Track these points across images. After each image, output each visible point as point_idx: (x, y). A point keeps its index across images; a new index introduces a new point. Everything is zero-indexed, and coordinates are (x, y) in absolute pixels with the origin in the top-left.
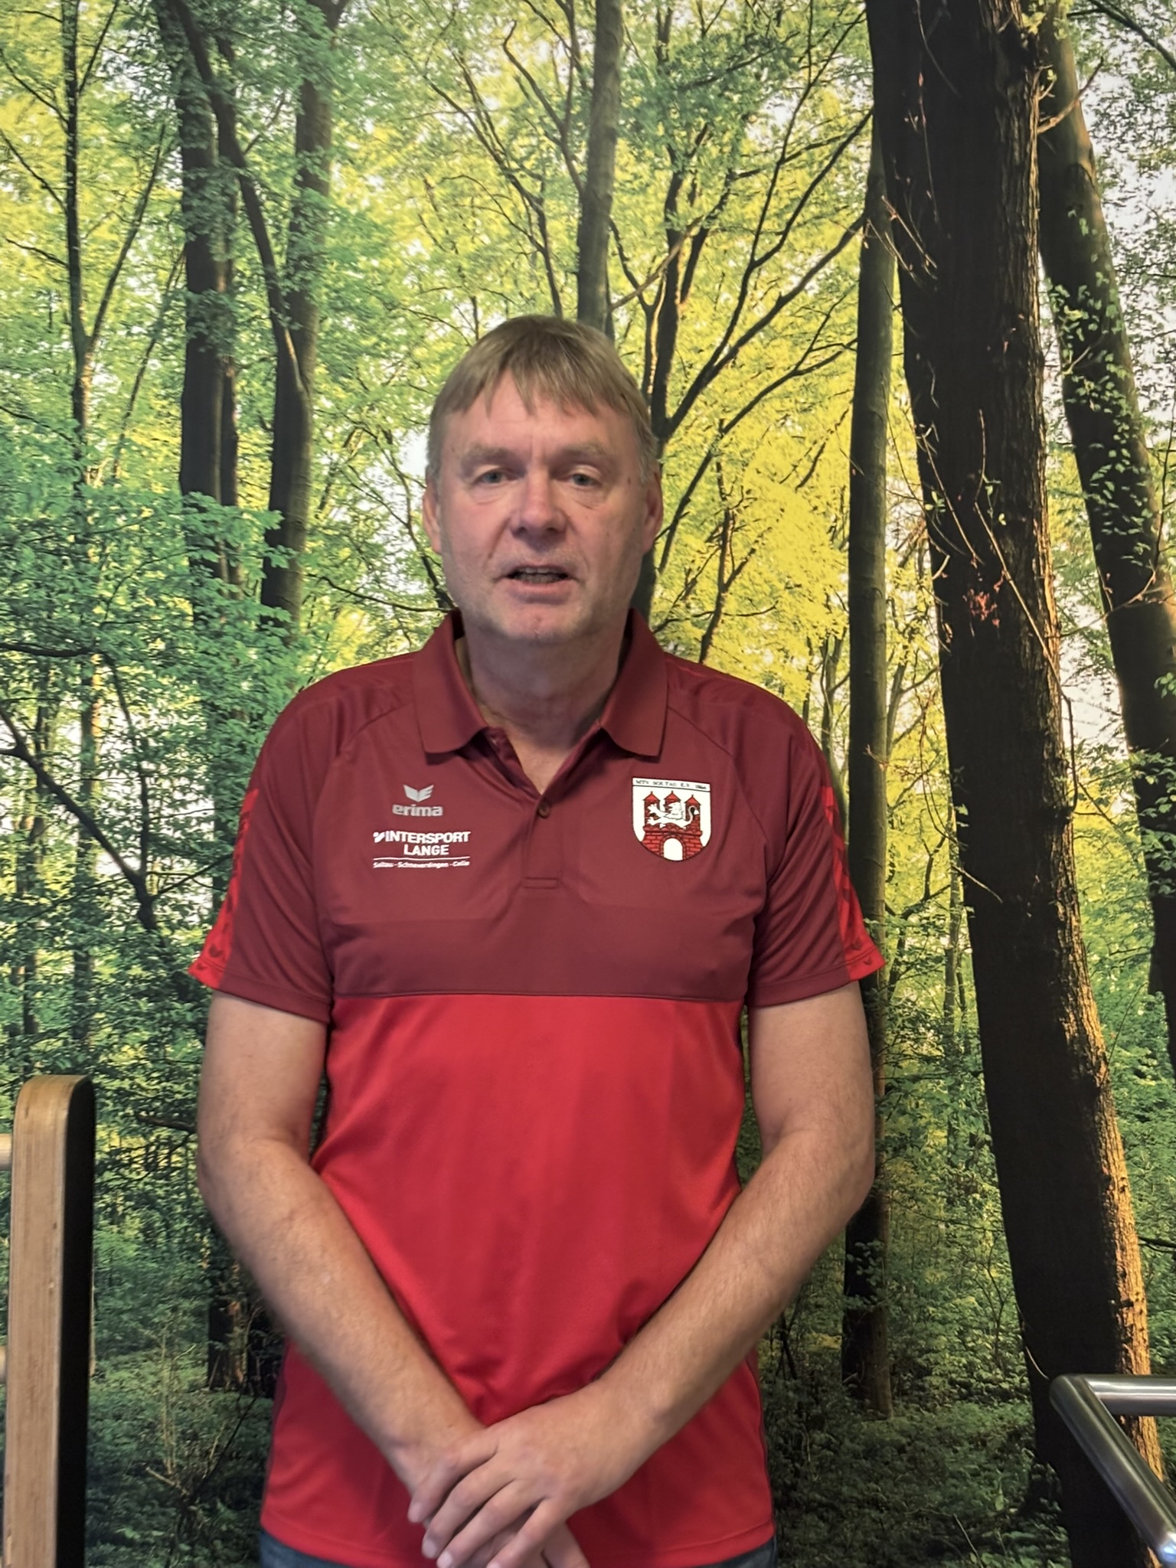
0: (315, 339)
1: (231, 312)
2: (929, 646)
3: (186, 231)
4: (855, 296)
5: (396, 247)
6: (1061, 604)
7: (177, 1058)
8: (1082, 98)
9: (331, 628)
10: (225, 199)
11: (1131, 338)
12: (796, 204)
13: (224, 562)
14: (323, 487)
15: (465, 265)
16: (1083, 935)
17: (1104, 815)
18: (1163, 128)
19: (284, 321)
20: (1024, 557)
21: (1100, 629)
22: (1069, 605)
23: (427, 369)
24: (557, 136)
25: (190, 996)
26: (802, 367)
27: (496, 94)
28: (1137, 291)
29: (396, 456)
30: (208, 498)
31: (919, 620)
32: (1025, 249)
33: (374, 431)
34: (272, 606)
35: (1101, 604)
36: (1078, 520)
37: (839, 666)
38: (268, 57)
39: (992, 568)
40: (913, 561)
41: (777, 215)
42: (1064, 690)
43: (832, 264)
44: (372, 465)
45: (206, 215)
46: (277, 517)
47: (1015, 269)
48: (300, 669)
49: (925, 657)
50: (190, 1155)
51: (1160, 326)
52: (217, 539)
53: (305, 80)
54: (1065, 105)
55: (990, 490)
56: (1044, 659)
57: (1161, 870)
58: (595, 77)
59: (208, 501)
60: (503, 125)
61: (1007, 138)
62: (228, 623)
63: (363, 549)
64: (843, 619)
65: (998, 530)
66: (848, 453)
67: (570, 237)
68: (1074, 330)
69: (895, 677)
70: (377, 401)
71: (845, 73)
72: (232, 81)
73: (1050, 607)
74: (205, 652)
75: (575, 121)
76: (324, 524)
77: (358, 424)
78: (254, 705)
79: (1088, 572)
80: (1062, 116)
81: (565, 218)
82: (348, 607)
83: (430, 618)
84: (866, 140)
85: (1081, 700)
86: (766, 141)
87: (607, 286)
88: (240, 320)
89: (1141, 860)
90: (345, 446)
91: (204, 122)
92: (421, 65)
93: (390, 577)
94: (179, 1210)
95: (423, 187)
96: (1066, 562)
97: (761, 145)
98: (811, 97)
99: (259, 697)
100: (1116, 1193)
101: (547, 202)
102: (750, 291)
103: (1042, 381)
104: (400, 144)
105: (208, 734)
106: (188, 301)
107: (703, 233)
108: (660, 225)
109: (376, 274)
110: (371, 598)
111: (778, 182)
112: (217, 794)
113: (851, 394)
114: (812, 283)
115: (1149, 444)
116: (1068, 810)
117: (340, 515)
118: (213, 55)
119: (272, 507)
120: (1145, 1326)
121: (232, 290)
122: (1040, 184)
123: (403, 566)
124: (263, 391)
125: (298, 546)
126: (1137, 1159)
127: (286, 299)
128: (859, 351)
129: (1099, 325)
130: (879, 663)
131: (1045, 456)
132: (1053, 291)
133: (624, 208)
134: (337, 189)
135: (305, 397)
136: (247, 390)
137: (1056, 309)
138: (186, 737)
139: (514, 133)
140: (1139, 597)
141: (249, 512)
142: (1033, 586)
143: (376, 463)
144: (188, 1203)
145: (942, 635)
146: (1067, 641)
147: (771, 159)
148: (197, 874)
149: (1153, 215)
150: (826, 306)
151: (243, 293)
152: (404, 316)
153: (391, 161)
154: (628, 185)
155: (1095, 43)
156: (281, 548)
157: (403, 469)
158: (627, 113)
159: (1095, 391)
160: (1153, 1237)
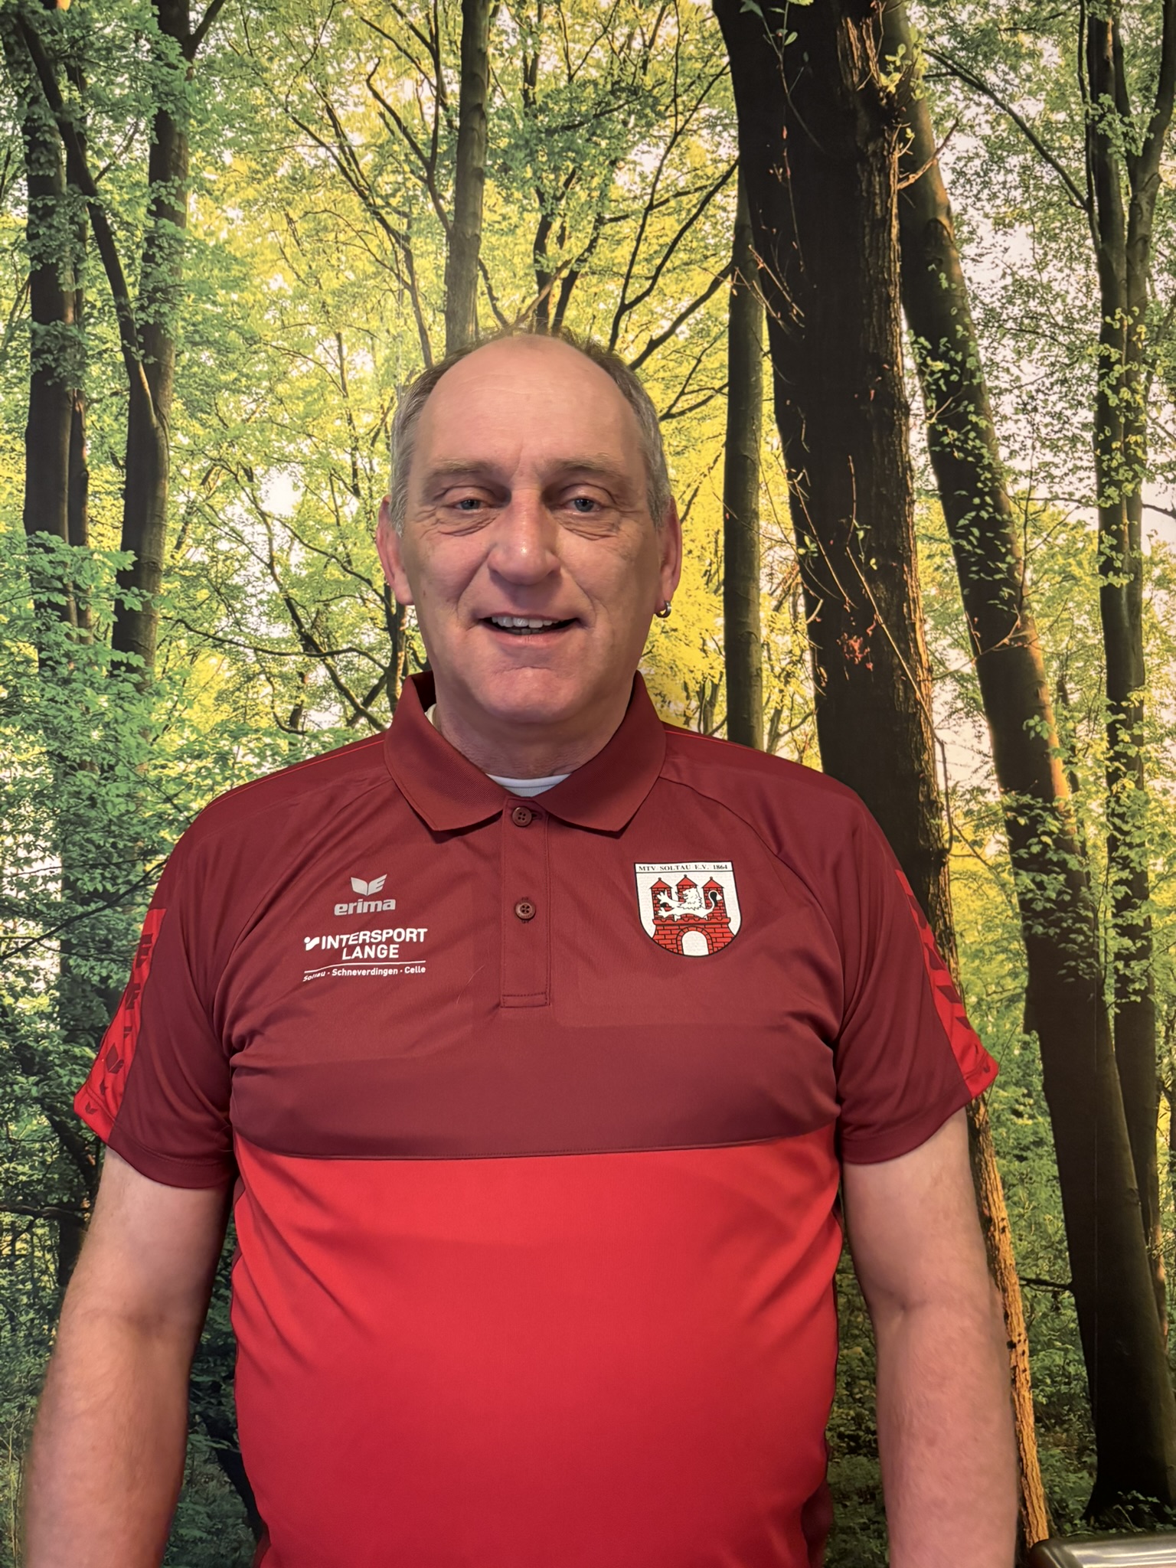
0: (171, 373)
1: (80, 344)
2: (805, 690)
3: (32, 259)
4: (725, 340)
5: (257, 281)
6: (933, 647)
7: (21, 1136)
8: (939, 156)
9: (189, 675)
10: (74, 227)
11: (990, 390)
12: (665, 250)
13: (73, 605)
14: (179, 526)
15: (329, 300)
16: (962, 977)
17: (978, 857)
18: (1016, 188)
19: (138, 355)
20: (895, 601)
21: (970, 672)
22: (940, 649)
23: (289, 405)
24: (424, 174)
25: (36, 1068)
26: (674, 410)
27: (360, 130)
28: (995, 344)
29: (257, 494)
30: (55, 538)
31: (794, 663)
32: (889, 300)
33: (234, 469)
34: (126, 651)
35: (970, 647)
36: (947, 565)
37: (717, 710)
38: (121, 86)
39: (864, 612)
40: (787, 605)
41: (648, 260)
42: (938, 733)
43: (702, 310)
44: (231, 503)
45: (54, 244)
46: (130, 557)
47: (879, 320)
48: (154, 717)
49: (801, 701)
50: (36, 1240)
51: (1018, 379)
52: (65, 581)
53: (160, 109)
54: (923, 163)
55: (861, 534)
56: (917, 703)
57: (1034, 910)
58: (461, 115)
59: (55, 541)
60: (367, 161)
61: (868, 192)
62: (78, 669)
63: (223, 590)
64: (719, 663)
65: (869, 573)
66: (722, 497)
67: (438, 276)
68: (937, 381)
69: (772, 720)
70: (238, 438)
71: (711, 123)
72: (82, 108)
73: (921, 650)
74: (52, 700)
75: (442, 160)
76: (180, 564)
77: (220, 462)
78: (105, 755)
79: (957, 615)
80: (920, 173)
81: (433, 256)
82: (206, 651)
83: (295, 662)
84: (733, 190)
85: (954, 743)
86: (634, 187)
87: (477, 324)
88: (90, 353)
89: (1015, 900)
90: (203, 483)
91: (53, 150)
92: (283, 97)
93: (252, 620)
94: (25, 1300)
95: (285, 221)
96: (937, 606)
97: (629, 191)
98: (679, 145)
99: (111, 746)
100: (996, 1234)
101: (414, 240)
102: (621, 332)
103: (908, 429)
104: (259, 176)
105: (55, 787)
106: (34, 332)
107: (573, 276)
108: (530, 267)
109: (235, 308)
110: (231, 642)
111: (647, 228)
112: (65, 850)
113: (724, 438)
114: (683, 327)
115: (1010, 492)
116: (944, 852)
117: (198, 555)
118: (63, 83)
119: (125, 547)
120: (1027, 1366)
121: (81, 321)
122: (900, 240)
123: (265, 608)
124: (116, 426)
125: (153, 588)
126: (1016, 1199)
127: (139, 331)
128: (730, 395)
129: (960, 376)
130: (757, 707)
131: (913, 502)
132: (916, 342)
133: (492, 249)
134: (193, 221)
135: (161, 433)
136: (98, 425)
137: (919, 360)
138: (32, 790)
139: (379, 170)
140: (1006, 641)
141: (100, 553)
142: (905, 630)
143: (236, 501)
144: (35, 1293)
145: (817, 678)
146: (939, 684)
147: (639, 205)
148: (42, 938)
149: (1009, 271)
150: (697, 351)
151: (95, 324)
152: (266, 351)
153: (250, 193)
154: (497, 226)
155: (950, 105)
156: (135, 590)
157: (264, 507)
158: (494, 154)
159: (958, 439)
160: (1034, 1277)
